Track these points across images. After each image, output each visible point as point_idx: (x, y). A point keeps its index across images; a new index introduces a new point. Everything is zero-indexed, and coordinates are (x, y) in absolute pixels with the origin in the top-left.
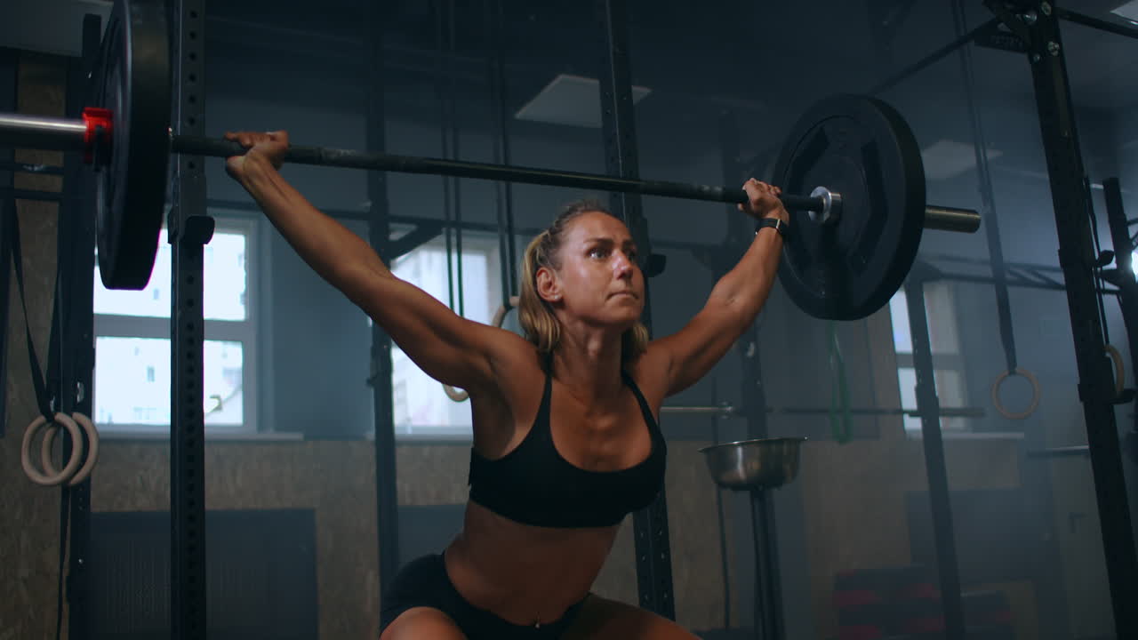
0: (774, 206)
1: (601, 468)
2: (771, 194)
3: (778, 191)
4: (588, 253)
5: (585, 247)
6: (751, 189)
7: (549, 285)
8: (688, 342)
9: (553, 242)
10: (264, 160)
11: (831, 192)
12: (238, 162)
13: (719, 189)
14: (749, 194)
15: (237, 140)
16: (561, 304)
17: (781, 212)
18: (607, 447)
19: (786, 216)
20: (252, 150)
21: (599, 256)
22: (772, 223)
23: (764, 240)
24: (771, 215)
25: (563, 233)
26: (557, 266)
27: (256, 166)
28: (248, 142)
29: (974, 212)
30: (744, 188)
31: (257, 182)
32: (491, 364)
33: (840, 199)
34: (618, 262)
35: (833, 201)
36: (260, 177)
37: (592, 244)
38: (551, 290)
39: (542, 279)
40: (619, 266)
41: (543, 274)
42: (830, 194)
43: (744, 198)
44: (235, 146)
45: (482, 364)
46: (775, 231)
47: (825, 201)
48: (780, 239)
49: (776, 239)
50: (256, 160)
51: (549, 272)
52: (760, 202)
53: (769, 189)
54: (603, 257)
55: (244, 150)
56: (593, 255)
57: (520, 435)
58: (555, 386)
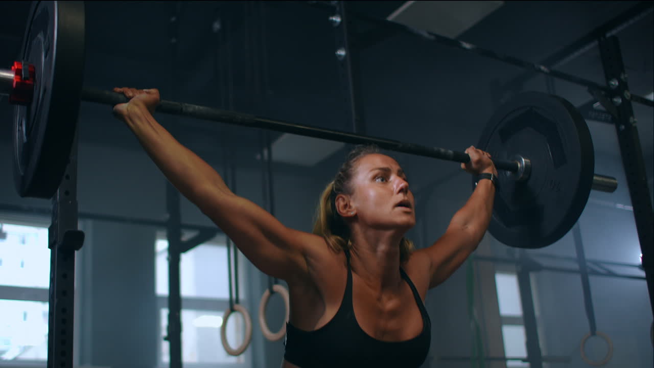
0: (489, 165)
1: (387, 339)
2: (486, 157)
3: (489, 156)
4: (374, 178)
5: (371, 175)
6: (472, 153)
7: (346, 206)
8: (441, 252)
9: (346, 176)
10: (142, 106)
11: (524, 158)
12: (123, 107)
13: (451, 152)
14: (470, 155)
15: (123, 93)
16: (355, 218)
17: (493, 170)
18: (392, 324)
19: (496, 173)
20: (133, 99)
21: (382, 180)
22: (488, 176)
23: (483, 187)
24: (487, 171)
25: (353, 169)
26: (350, 193)
27: (136, 110)
28: (131, 94)
29: (614, 179)
30: (466, 152)
31: (138, 123)
32: (306, 259)
33: (529, 164)
34: (396, 182)
35: (526, 165)
36: (139, 118)
37: (376, 172)
38: (347, 209)
39: (341, 203)
40: (398, 186)
41: (340, 199)
42: (523, 160)
43: (467, 159)
44: (121, 97)
45: (301, 260)
46: (490, 182)
47: (519, 165)
48: (494, 188)
49: (491, 188)
50: (137, 105)
51: (344, 196)
52: (479, 162)
53: (484, 154)
54: (384, 181)
55: (128, 99)
56: (377, 180)
57: (330, 314)
58: (355, 277)
